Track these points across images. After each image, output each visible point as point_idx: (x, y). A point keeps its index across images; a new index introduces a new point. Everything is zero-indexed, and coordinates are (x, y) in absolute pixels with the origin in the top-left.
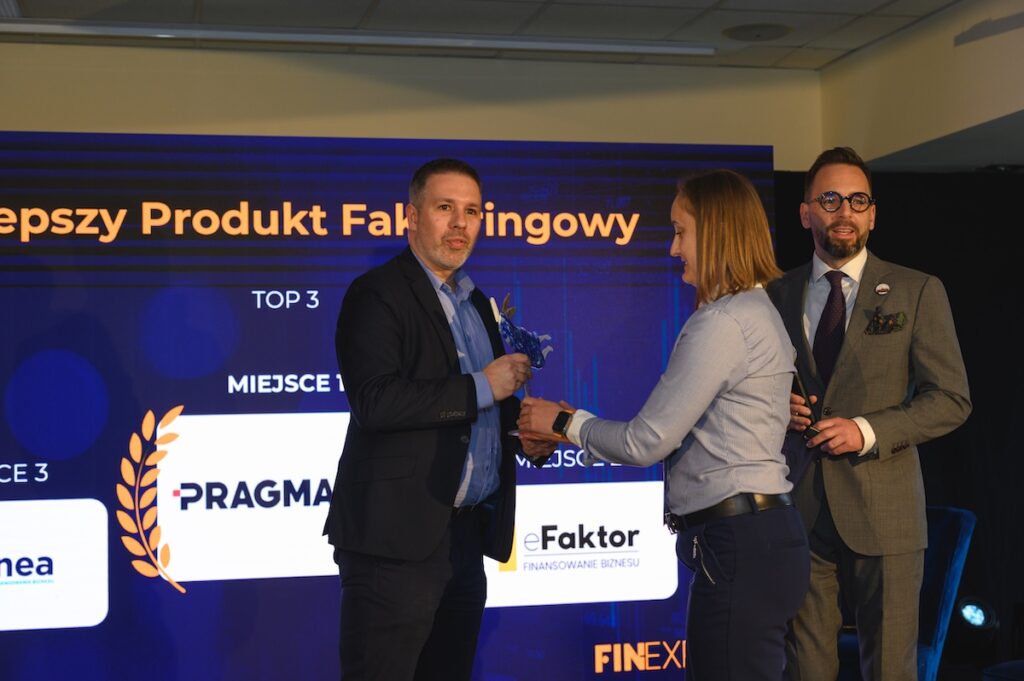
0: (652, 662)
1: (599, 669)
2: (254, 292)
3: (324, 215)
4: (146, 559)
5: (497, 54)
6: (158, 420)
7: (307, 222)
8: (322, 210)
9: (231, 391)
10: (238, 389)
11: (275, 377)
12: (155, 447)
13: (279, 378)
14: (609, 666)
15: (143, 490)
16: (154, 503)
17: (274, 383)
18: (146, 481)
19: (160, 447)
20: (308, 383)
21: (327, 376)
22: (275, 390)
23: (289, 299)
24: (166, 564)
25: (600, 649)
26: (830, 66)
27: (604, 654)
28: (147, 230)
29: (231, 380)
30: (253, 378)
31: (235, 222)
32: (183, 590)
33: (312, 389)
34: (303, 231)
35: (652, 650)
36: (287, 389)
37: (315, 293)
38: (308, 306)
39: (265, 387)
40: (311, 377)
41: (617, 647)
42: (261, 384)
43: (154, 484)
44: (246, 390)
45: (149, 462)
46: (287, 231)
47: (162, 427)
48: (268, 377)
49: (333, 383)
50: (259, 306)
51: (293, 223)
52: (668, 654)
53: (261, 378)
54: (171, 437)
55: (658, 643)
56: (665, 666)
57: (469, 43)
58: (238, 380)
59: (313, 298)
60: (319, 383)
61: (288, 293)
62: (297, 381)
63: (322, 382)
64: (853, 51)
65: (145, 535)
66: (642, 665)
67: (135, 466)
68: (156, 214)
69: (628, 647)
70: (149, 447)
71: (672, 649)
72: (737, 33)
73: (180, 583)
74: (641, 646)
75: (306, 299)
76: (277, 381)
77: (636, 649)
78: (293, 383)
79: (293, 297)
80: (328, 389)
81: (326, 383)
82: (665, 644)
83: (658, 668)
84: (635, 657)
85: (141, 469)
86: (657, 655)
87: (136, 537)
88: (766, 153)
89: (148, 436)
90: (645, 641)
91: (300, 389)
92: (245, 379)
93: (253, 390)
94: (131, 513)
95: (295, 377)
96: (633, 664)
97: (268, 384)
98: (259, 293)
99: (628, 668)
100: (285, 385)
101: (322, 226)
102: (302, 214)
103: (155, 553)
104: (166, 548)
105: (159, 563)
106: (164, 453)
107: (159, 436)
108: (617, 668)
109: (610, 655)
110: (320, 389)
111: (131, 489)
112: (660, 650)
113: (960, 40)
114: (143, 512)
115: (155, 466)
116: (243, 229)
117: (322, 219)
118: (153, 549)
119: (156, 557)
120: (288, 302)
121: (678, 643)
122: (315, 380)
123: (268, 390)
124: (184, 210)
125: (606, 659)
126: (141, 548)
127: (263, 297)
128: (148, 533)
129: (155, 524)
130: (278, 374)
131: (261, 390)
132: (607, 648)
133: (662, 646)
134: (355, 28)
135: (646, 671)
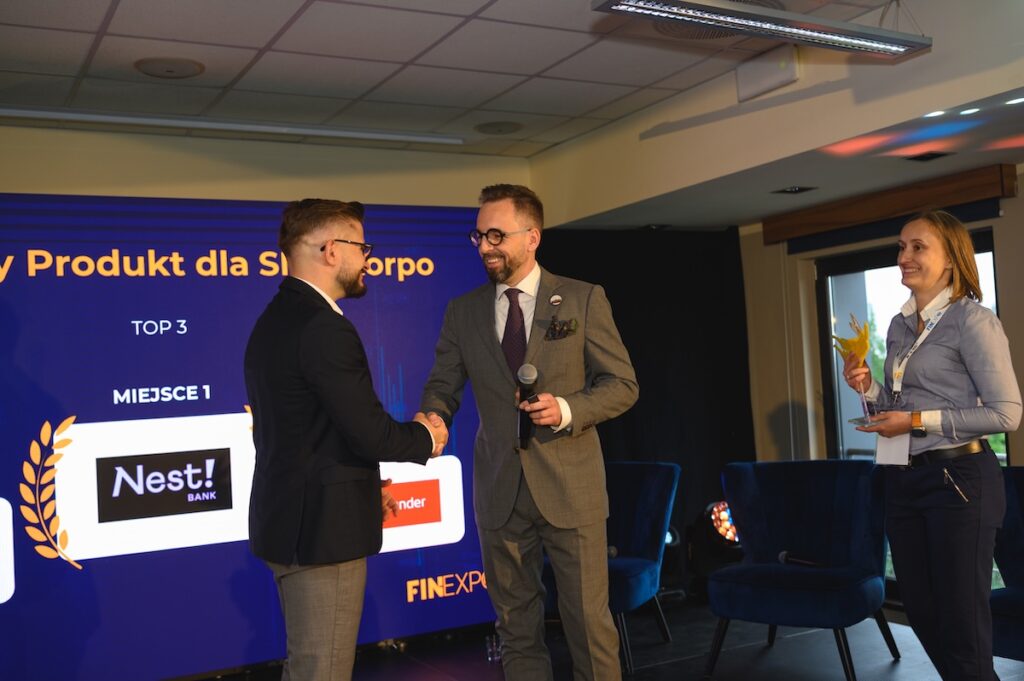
0: (449, 590)
1: (410, 599)
2: (133, 322)
3: (182, 259)
4: (47, 544)
6: (54, 429)
7: (168, 265)
8: (180, 256)
9: (116, 402)
10: (122, 400)
11: (153, 390)
12: (53, 451)
13: (156, 390)
14: (417, 596)
15: (42, 487)
16: (53, 497)
17: (152, 395)
18: (45, 480)
19: (56, 451)
20: (180, 393)
21: (195, 387)
22: (153, 400)
23: (162, 327)
24: (64, 545)
25: (411, 584)
26: (537, 154)
27: (414, 587)
28: (32, 273)
29: (116, 394)
30: (134, 391)
31: (108, 266)
32: (80, 567)
33: (183, 398)
34: (165, 273)
35: (448, 581)
36: (163, 399)
37: (184, 322)
38: (178, 332)
39: (145, 398)
40: (183, 389)
41: (423, 581)
42: (142, 395)
43: (52, 482)
44: (128, 401)
45: (48, 463)
46: (152, 273)
47: (58, 434)
48: (147, 390)
49: (201, 392)
50: (137, 333)
51: (156, 266)
52: (459, 583)
53: (141, 391)
54: (66, 442)
55: (452, 576)
56: (458, 592)
57: (285, 130)
58: (122, 394)
59: (182, 326)
60: (189, 393)
61: (161, 322)
62: (171, 392)
63: (191, 393)
64: (556, 144)
65: (45, 525)
66: (441, 593)
67: (36, 468)
68: (40, 260)
69: (431, 580)
70: (47, 451)
71: (462, 578)
72: (483, 128)
73: (77, 562)
74: (441, 579)
75: (176, 326)
76: (154, 393)
77: (436, 581)
78: (167, 394)
79: (165, 325)
80: (196, 398)
81: (195, 392)
82: (457, 576)
83: (452, 594)
84: (436, 587)
85: (40, 470)
86: (452, 585)
87: (38, 526)
89: (45, 442)
90: (442, 575)
91: (173, 399)
92: (127, 392)
93: (134, 401)
94: (33, 507)
95: (169, 389)
96: (435, 594)
97: (147, 395)
98: (137, 323)
99: (431, 596)
100: (161, 396)
101: (181, 269)
102: (164, 259)
103: (55, 538)
104: (64, 533)
105: (59, 546)
106: (61, 455)
107: (55, 441)
108: (424, 597)
109: (418, 588)
110: (190, 398)
111: (32, 487)
112: (454, 580)
113: (643, 136)
114: (43, 505)
115: (52, 467)
116: (115, 272)
117: (181, 263)
118: (53, 535)
119: (56, 542)
120: (162, 329)
121: (466, 574)
122: (186, 391)
123: (148, 401)
124: (64, 256)
125: (415, 591)
126: (43, 535)
127: (141, 326)
128: (48, 522)
129: (54, 515)
130: (155, 387)
131: (141, 400)
132: (415, 583)
133: (455, 577)
134: (199, 115)
135: (444, 598)
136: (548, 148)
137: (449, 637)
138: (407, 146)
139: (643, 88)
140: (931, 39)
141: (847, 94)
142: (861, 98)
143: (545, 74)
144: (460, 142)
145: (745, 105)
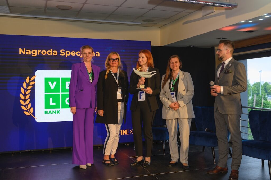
0: (128, 133)
5: (101, 23)
14: (120, 134)
26: (162, 27)
35: (128, 131)
56: (130, 134)
57: (96, 21)
66: (126, 134)
69: (123, 130)
71: (131, 131)
72: (144, 21)
74: (126, 130)
77: (125, 131)
88: (149, 43)
96: (124, 133)
99: (123, 134)
108: (122, 134)
109: (120, 132)
112: (129, 131)
113: (184, 24)
135: (127, 135)
136: (164, 25)
137: (128, 144)
138: (128, 25)
139: (181, 12)
140: (237, 4)
141: (224, 16)
142: (227, 17)
143: (154, 9)
144: (140, 24)
145: (204, 17)
